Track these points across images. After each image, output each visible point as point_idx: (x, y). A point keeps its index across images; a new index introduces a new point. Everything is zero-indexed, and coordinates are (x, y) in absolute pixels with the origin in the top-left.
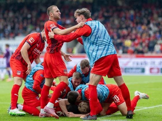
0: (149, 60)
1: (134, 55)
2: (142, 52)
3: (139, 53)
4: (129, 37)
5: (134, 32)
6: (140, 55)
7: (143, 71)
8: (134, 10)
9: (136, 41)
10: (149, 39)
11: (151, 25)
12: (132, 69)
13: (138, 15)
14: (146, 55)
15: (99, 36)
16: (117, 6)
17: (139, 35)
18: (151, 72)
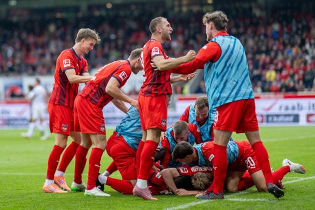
0: (305, 102)
1: (281, 95)
2: (294, 89)
3: (289, 91)
4: (272, 67)
5: (280, 57)
6: (291, 94)
7: (296, 118)
8: (280, 22)
9: (284, 73)
10: (305, 69)
11: (307, 46)
12: (278, 116)
13: (285, 29)
14: (300, 94)
15: (230, 64)
16: (252, 16)
17: (288, 63)
18: (308, 121)
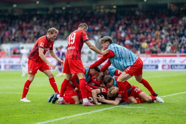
0: (161, 59)
1: (149, 55)
2: (156, 52)
3: (153, 53)
4: (146, 40)
5: (149, 36)
6: (154, 54)
7: (157, 67)
8: (149, 18)
9: (151, 44)
10: (161, 42)
11: (163, 31)
12: (148, 66)
14: (159, 54)
16: (136, 16)
17: (153, 39)
18: (163, 68)
